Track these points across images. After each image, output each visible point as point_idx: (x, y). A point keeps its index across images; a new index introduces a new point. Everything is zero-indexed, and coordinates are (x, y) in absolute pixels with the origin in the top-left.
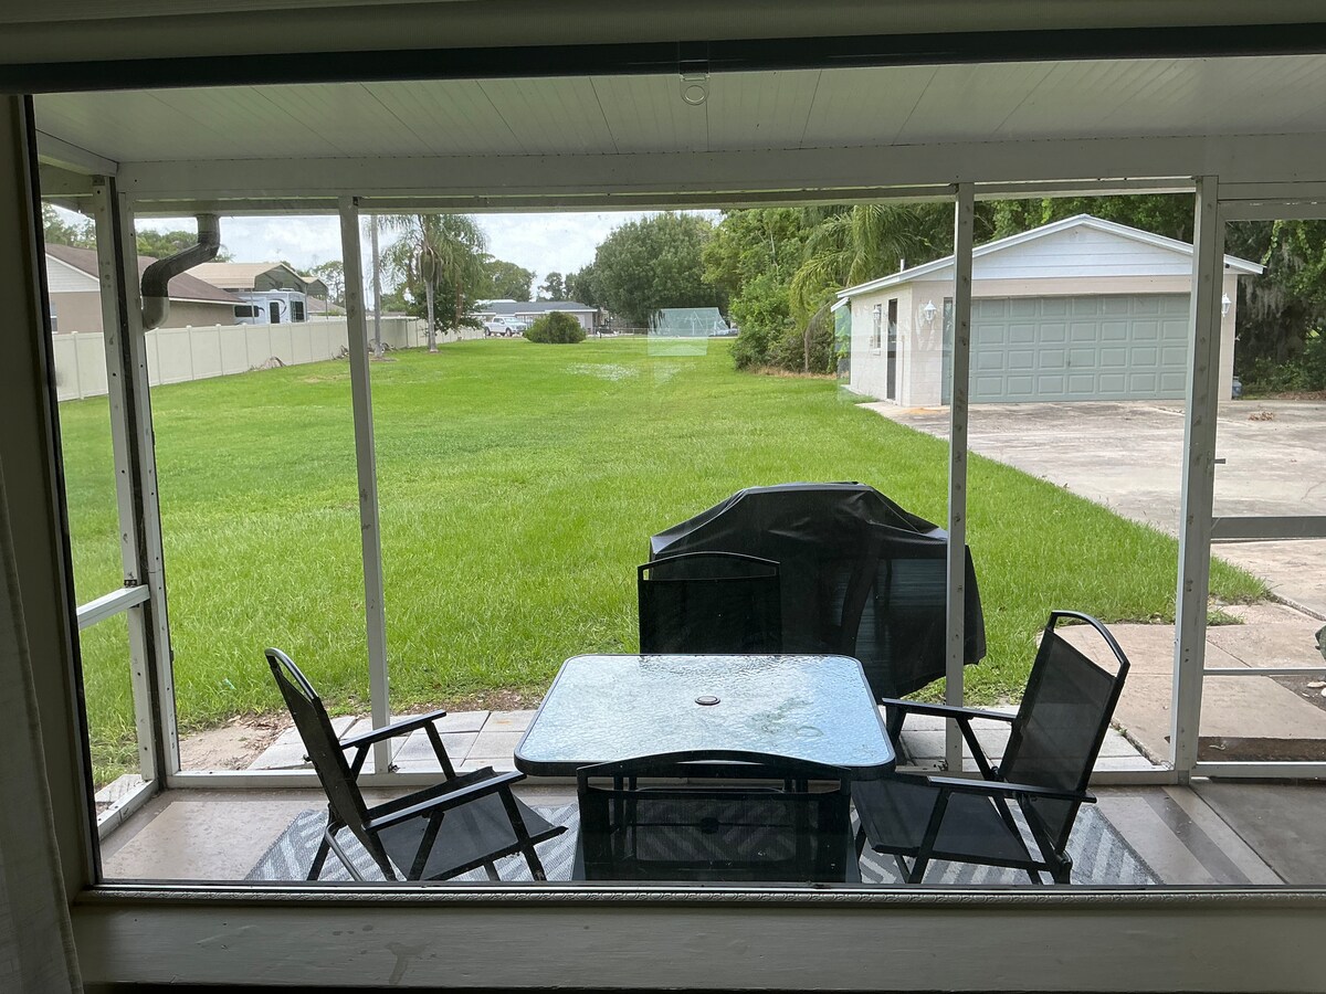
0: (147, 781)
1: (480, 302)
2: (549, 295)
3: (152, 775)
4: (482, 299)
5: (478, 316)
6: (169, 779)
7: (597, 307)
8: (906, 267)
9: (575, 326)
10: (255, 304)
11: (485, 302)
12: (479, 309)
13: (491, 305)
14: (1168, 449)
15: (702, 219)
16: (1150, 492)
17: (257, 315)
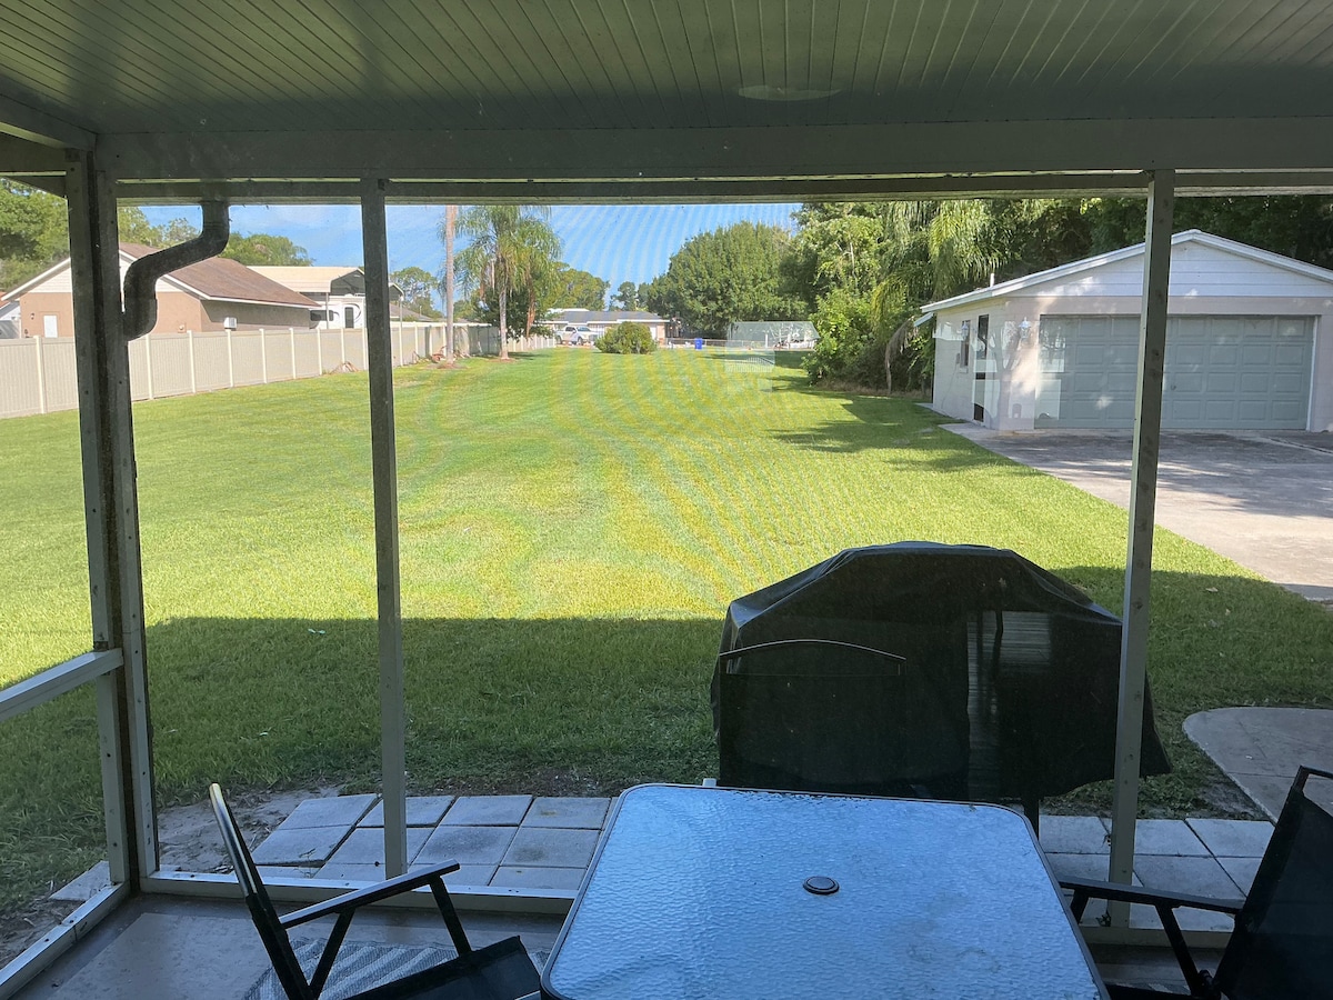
0: (115, 884)
1: (553, 311)
2: (621, 305)
3: (122, 876)
4: (555, 307)
5: (550, 325)
6: (142, 881)
7: (670, 318)
8: (996, 283)
9: (647, 336)
10: (330, 308)
11: (559, 310)
12: (551, 317)
13: (563, 314)
14: (1294, 487)
15: (779, 230)
16: (1284, 539)
17: (331, 319)
